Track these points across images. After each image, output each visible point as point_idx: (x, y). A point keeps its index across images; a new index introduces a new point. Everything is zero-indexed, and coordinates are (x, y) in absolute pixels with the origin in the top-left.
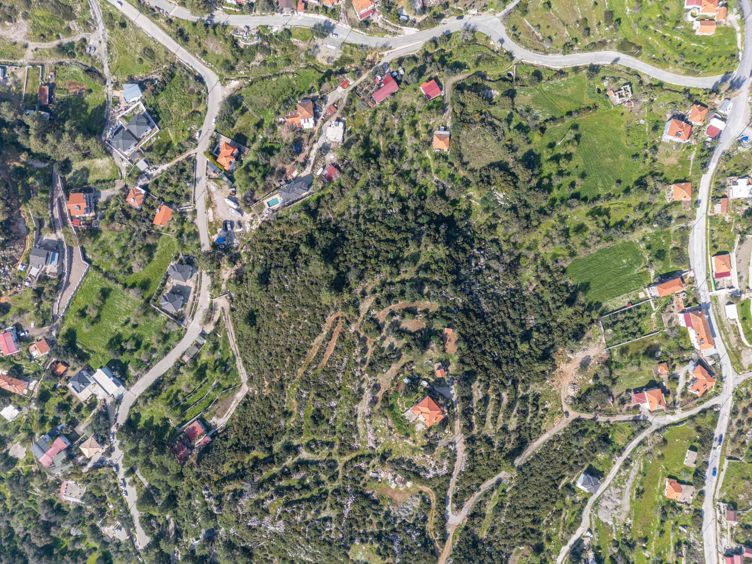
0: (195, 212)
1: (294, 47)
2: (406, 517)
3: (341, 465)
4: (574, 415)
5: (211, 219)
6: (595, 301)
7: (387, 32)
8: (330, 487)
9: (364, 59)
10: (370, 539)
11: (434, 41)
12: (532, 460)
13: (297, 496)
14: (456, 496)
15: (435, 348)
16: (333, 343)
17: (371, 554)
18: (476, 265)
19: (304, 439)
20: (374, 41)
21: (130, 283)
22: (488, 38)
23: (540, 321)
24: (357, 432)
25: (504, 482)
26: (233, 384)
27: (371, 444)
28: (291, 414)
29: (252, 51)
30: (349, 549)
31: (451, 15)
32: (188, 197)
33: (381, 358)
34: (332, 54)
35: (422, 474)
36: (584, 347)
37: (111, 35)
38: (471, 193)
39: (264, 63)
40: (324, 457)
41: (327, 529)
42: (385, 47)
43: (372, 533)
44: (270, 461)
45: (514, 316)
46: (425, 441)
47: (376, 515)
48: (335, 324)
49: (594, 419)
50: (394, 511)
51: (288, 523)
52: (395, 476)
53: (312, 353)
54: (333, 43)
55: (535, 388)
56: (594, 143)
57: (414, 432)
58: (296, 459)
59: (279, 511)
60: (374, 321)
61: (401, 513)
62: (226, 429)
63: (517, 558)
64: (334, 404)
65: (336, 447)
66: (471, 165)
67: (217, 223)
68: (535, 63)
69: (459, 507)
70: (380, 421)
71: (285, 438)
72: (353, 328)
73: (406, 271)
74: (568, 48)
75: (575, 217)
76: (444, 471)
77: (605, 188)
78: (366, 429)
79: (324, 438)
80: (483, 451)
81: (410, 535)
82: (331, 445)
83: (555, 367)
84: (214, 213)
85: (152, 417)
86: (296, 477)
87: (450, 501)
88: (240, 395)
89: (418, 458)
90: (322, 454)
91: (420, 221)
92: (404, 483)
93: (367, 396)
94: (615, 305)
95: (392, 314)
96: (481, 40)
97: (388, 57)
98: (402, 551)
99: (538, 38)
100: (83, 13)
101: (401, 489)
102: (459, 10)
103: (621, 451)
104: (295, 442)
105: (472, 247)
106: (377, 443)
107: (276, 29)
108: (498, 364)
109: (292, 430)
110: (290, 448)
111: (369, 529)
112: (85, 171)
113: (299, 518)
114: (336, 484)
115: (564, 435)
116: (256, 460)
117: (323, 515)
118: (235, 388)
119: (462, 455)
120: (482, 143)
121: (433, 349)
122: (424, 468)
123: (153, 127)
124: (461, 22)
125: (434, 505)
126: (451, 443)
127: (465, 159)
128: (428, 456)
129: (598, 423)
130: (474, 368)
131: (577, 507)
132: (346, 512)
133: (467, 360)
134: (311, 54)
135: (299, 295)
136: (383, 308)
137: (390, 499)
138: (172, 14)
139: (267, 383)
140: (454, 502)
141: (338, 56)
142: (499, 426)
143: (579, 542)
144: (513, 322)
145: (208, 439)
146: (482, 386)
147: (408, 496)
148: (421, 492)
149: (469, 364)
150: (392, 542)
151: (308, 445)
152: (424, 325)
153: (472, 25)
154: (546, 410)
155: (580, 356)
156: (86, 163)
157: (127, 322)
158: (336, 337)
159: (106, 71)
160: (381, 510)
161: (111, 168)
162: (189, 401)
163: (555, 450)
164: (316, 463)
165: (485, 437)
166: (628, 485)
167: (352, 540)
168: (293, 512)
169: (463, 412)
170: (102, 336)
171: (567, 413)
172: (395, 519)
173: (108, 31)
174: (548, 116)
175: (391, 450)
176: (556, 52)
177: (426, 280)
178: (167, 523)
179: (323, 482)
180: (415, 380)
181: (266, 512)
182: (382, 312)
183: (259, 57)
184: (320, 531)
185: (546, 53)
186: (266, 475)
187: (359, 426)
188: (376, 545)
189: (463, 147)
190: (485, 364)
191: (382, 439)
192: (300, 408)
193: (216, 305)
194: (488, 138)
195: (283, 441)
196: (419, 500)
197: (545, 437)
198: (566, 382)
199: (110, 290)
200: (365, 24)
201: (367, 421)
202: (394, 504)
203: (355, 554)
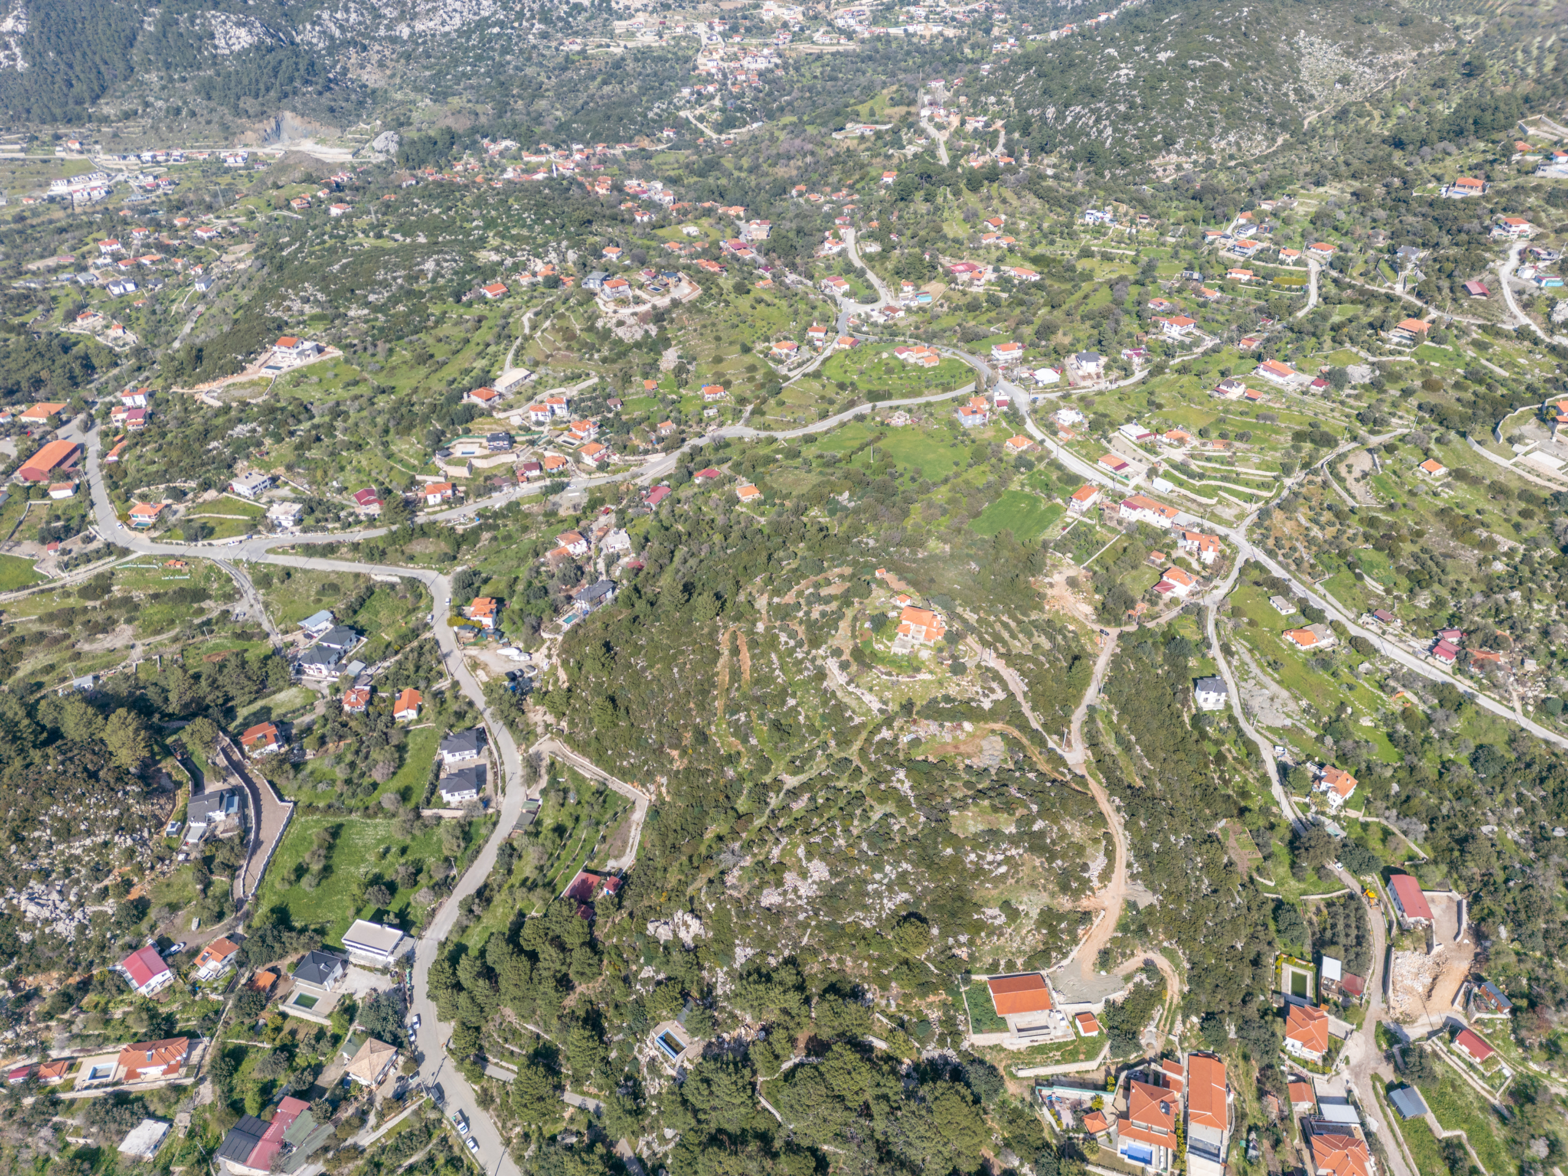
0: (456, 684)
1: (527, 514)
2: (998, 763)
3: (855, 757)
4: (1113, 631)
5: (486, 679)
7: (630, 465)
8: (859, 786)
9: (618, 490)
10: (970, 801)
11: (687, 456)
12: (1111, 681)
14: (1046, 725)
15: (879, 590)
16: (745, 655)
17: (987, 816)
19: (779, 766)
20: (619, 477)
22: (740, 438)
24: (847, 707)
25: (1099, 709)
26: (619, 810)
27: (877, 707)
28: (737, 755)
29: (475, 533)
31: (692, 437)
32: (439, 674)
33: (821, 628)
34: (576, 502)
36: (1056, 570)
37: (267, 594)
39: (494, 538)
40: (824, 764)
41: (896, 827)
42: (635, 477)
43: (966, 796)
46: (946, 666)
47: (954, 776)
48: (734, 638)
49: (1141, 628)
50: (976, 764)
51: (827, 857)
52: (941, 726)
53: (723, 678)
54: (573, 493)
55: (1038, 614)
56: (907, 452)
57: (922, 663)
58: (783, 793)
59: (801, 852)
60: (782, 607)
61: (989, 762)
63: (1232, 840)
64: (791, 703)
65: (833, 744)
66: (795, 494)
67: (497, 679)
68: (801, 434)
69: (1065, 740)
70: (869, 677)
71: (748, 786)
72: (761, 627)
74: (823, 416)
76: (1001, 696)
77: (948, 471)
78: (857, 697)
79: (807, 746)
81: (1023, 775)
82: (822, 746)
83: (1041, 593)
84: (488, 672)
86: (798, 806)
87: (1044, 733)
88: (639, 816)
89: (952, 690)
90: (819, 764)
92: (960, 728)
93: (832, 667)
94: (1049, 536)
95: (802, 592)
96: (734, 442)
97: (642, 482)
98: (1031, 796)
99: (789, 422)
100: (222, 588)
101: (962, 737)
102: (698, 431)
103: (1206, 643)
104: (768, 779)
106: (885, 702)
107: (500, 505)
109: (751, 772)
110: (763, 790)
111: (958, 794)
112: (264, 710)
113: (841, 842)
114: (865, 779)
115: (1124, 653)
116: (718, 838)
117: (876, 816)
118: (626, 810)
119: (1008, 674)
120: (792, 477)
121: (877, 592)
122: (972, 699)
123: (358, 640)
124: (706, 438)
125: (1025, 742)
126: (981, 661)
127: (785, 494)
128: (964, 682)
129: (1150, 630)
131: (1232, 735)
132: (906, 788)
134: (550, 513)
136: (785, 593)
137: (958, 753)
138: (357, 539)
140: (1049, 733)
141: (586, 500)
142: (1030, 646)
143: (1281, 766)
147: (978, 740)
148: (992, 731)
150: (1006, 792)
151: (789, 768)
152: (848, 585)
153: (718, 437)
154: (1074, 632)
155: (1059, 578)
156: (263, 702)
157: (385, 854)
158: (744, 648)
159: (266, 627)
160: (956, 769)
161: (302, 695)
163: (1131, 672)
164: (818, 777)
165: (1021, 654)
166: (1255, 669)
167: (943, 812)
170: (341, 892)
171: (1103, 631)
172: (985, 770)
173: (262, 592)
174: (845, 452)
175: (910, 699)
176: (814, 423)
179: (845, 787)
181: (780, 868)
182: (787, 596)
183: (487, 535)
184: (886, 834)
185: (805, 426)
186: (748, 835)
187: (846, 700)
188: (986, 803)
189: (776, 488)
191: (888, 695)
192: (745, 740)
193: (537, 753)
195: (746, 791)
196: (998, 740)
197: (1103, 659)
198: (1070, 604)
199: (340, 826)
200: (603, 466)
201: (851, 688)
202: (969, 757)
203: (964, 826)
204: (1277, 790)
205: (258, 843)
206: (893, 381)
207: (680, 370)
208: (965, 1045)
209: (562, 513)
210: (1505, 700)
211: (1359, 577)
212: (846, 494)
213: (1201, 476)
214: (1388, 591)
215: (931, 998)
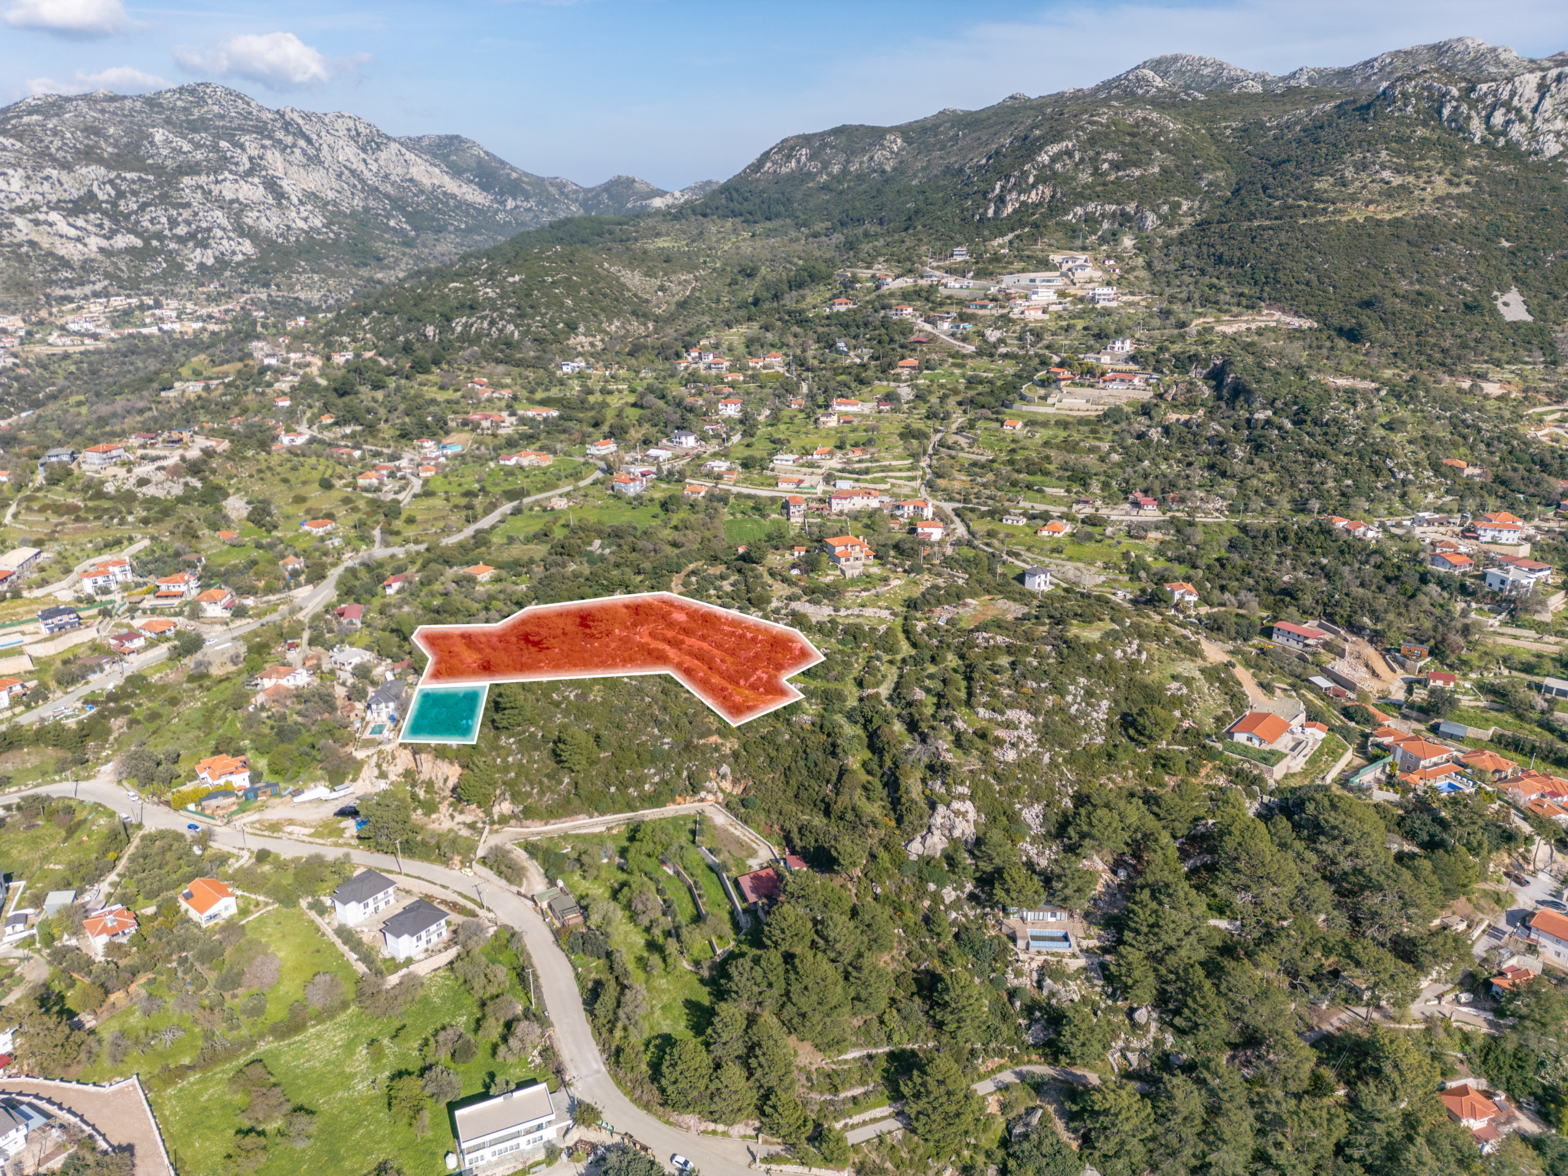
0: (263, 855)
1: (163, 685)
5: (308, 831)
7: (277, 604)
17: (1090, 628)
19: (850, 690)
20: (271, 618)
24: (858, 625)
27: (886, 614)
29: (97, 723)
40: (894, 670)
42: (292, 613)
46: (901, 573)
54: (219, 645)
58: (886, 703)
59: (984, 713)
65: (880, 653)
67: (325, 825)
70: (850, 601)
74: (473, 520)
78: (858, 616)
79: (857, 666)
84: (302, 825)
86: (920, 696)
88: (720, 818)
90: (888, 671)
92: (968, 603)
97: (310, 612)
99: (437, 532)
101: (979, 608)
104: (852, 703)
106: (887, 608)
107: (112, 685)
113: (1006, 692)
114: (950, 657)
118: (701, 823)
132: (1000, 640)
134: (199, 676)
139: (714, 738)
141: (243, 650)
147: (993, 607)
148: (991, 600)
151: (860, 684)
153: (362, 560)
164: (901, 676)
166: (1043, 558)
175: (905, 600)
176: (466, 527)
183: (119, 722)
185: (461, 531)
187: (850, 621)
188: (1074, 622)
191: (883, 603)
193: (493, 849)
195: (843, 721)
196: (1004, 601)
200: (239, 612)
201: (843, 612)
205: (127, 1149)
206: (521, 482)
207: (260, 515)
208: (1271, 783)
209: (216, 671)
210: (1207, 513)
211: (1040, 491)
212: (597, 543)
213: (867, 471)
214: (1068, 491)
215: (1203, 772)
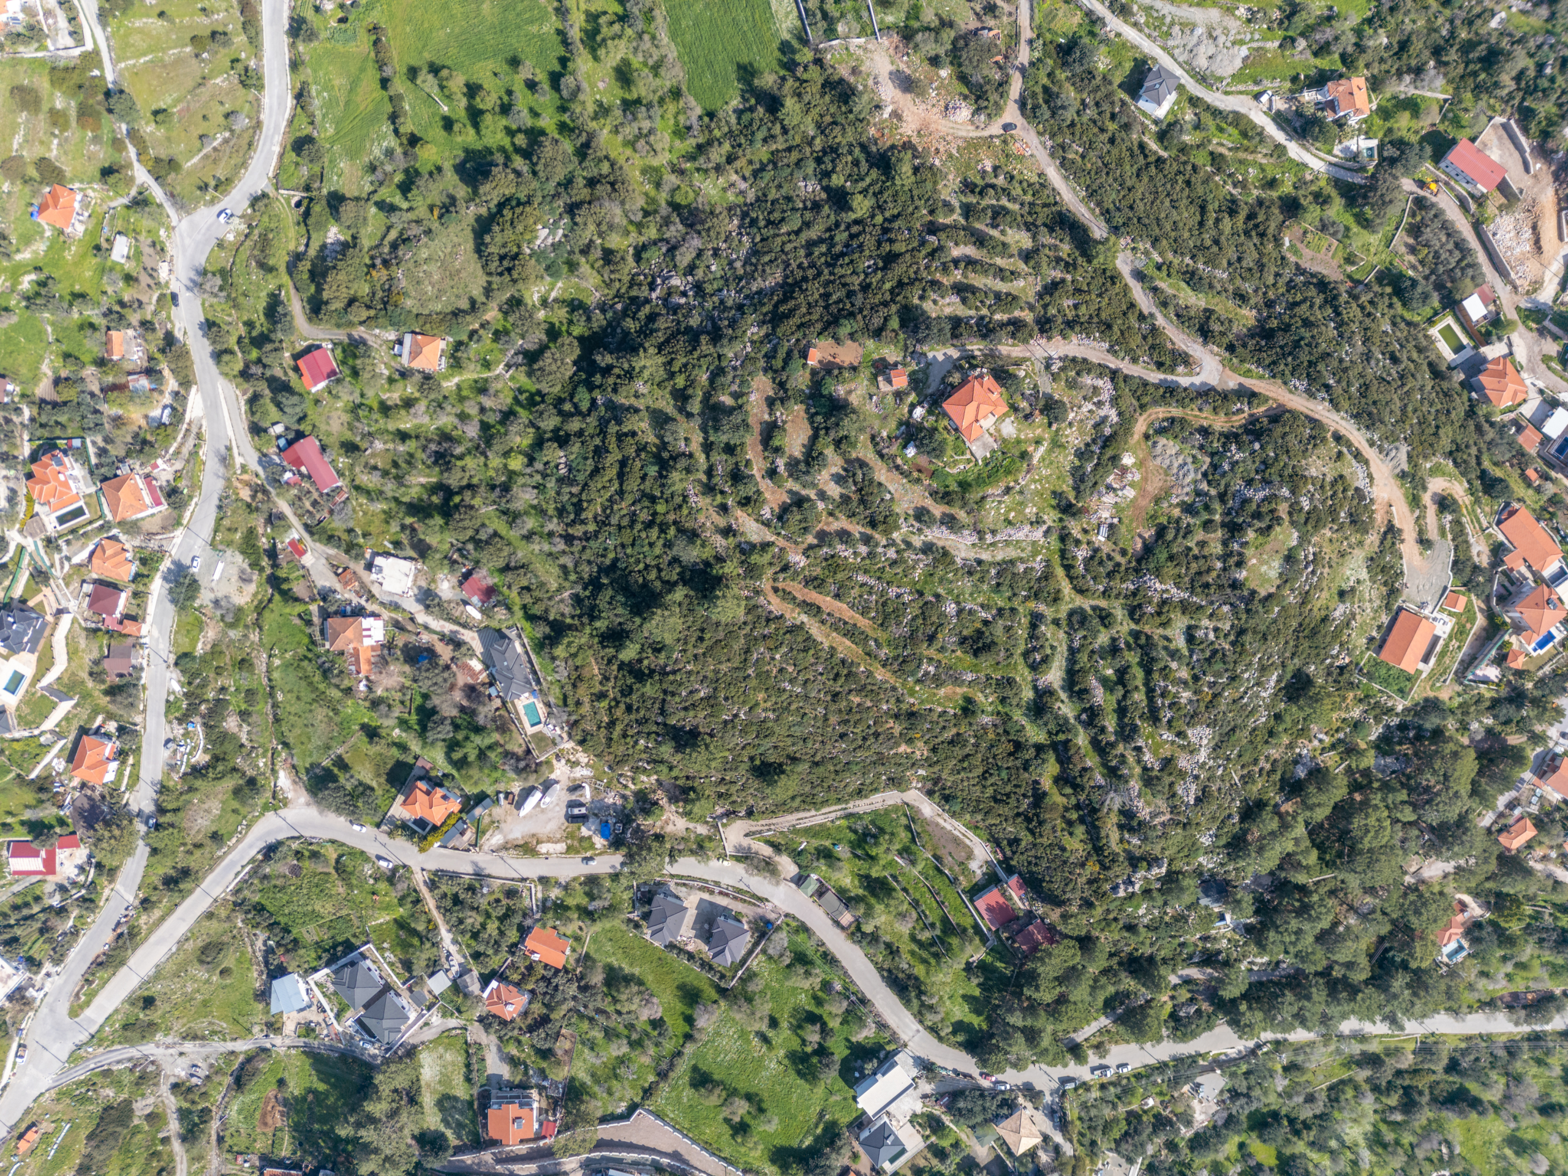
0: (543, 880)
1: (215, 650)
2: (1196, 470)
3: (1080, 602)
4: (1011, 113)
5: (561, 847)
6: (777, 54)
7: (194, 454)
8: (1124, 626)
9: (249, 506)
10: (1236, 547)
11: (218, 356)
12: (1099, 204)
13: (1139, 696)
14: (1160, 365)
15: (847, 387)
16: (826, 602)
17: (1268, 547)
18: (684, 294)
19: (1022, 675)
21: (682, 1027)
22: (221, 245)
23: (810, 171)
24: (1012, 562)
25: (1139, 265)
26: (904, 821)
27: (1038, 534)
28: (969, 700)
29: (218, 739)
30: (1253, 593)
31: (169, 318)
32: (511, 893)
33: (862, 501)
34: (234, 572)
35: (1107, 431)
36: (870, 82)
37: (168, 1030)
38: (536, 297)
39: (244, 715)
40: (1062, 635)
41: (1212, 636)
42: (226, 460)
43: (1225, 543)
44: (1063, 751)
45: (795, 223)
46: (1039, 419)
47: (1188, 532)
48: (786, 596)
49: (1022, 70)
50: (1183, 494)
51: (1193, 718)
52: (1109, 488)
53: (845, 647)
54: (210, 568)
55: (948, 189)
56: (449, 35)
57: (1018, 442)
58: (1063, 696)
59: (1167, 736)
60: (783, 514)
61: (1188, 479)
62: (995, 841)
63: (1307, 253)
64: (951, 608)
65: (1042, 608)
66: (477, 292)
67: (570, 836)
68: (277, 149)
69: (1185, 359)
70: (992, 512)
71: (1018, 716)
72: (797, 559)
73: (686, 439)
74: (250, 79)
75: (601, 85)
76: (1105, 385)
77: (542, 19)
78: (1007, 543)
79: (1022, 633)
80: (1071, 303)
81: (1234, 464)
82: (1036, 619)
83: (908, 146)
84: (549, 840)
85: (965, 997)
86: (1099, 695)
87: (1170, 377)
88: (928, 809)
89: (1074, 438)
90: (1056, 638)
91: (585, 406)
92: (1124, 470)
93: (938, 535)
94: (787, 14)
95: (772, 473)
96: (224, 259)
97: (246, 454)
98: (1267, 482)
99: (226, 141)
100: (118, 1084)
101: (1137, 477)
102: (159, 300)
103: (1093, 20)
104: (1028, 694)
105: (647, 301)
106: (1038, 522)
107: (174, 682)
108: (891, 259)
109: (1003, 700)
110: (1039, 708)
111: (1217, 549)
112: (445, 1102)
113: (1186, 695)
114: (1119, 613)
115: (1053, 136)
116: (1061, 780)
117: (1180, 643)
118: (912, 816)
119: (1076, 346)
120: (432, 268)
121: (850, 392)
122: (1096, 426)
123: (364, 957)
124: (184, 296)
125: (1176, 412)
126: (1048, 367)
127: (464, 304)
128: (1071, 416)
129: (1032, 64)
130: (894, 308)
131: (1207, 119)
132: (1177, 594)
133: (877, 321)
134: (233, 617)
135: (724, 667)
136: (759, 493)
137: (1157, 501)
138: (130, 898)
139: (903, 748)
141: (239, 558)
142: (1022, 266)
143: (1280, 119)
144: (807, 225)
145: (1014, 880)
146: (934, 296)
147: (1152, 464)
148: (1147, 437)
149: (886, 319)
150: (1246, 501)
151: (1034, 667)
152: (799, 408)
153: (192, 275)
154: (996, 169)
155: (889, 93)
156: (428, 1100)
157: (765, 1039)
158: (813, 596)
159: (243, 1046)
160: (1178, 521)
161: (441, 1050)
162: (933, 917)
163: (1083, 157)
164: (1072, 651)
165: (1040, 296)
166: (1165, 8)
167: (1235, 585)
168: (1170, 706)
169: (984, 337)
170: (789, 1093)
171: (1007, 127)
172: (1198, 493)
173: (159, 1036)
174: (386, 128)
175: (1054, 493)
176: (257, 105)
177: (707, 397)
178: (1187, 981)
179: (1114, 640)
180: (911, 433)
181: (1168, 763)
182: (767, 495)
183: (231, 723)
184: (1215, 652)
185: (258, 125)
186: (1092, 761)
187: (999, 557)
188: (1251, 535)
189: (439, 307)
190: (888, 286)
191: (1030, 510)
192: (957, 681)
193: (739, 848)
194: (424, 254)
195: (1024, 721)
196: (1162, 441)
197: (1055, 176)
198: (941, 125)
199: (695, 1069)
200: (172, 496)
201: (990, 540)
202: (1168, 494)
203: (1265, 579)
204: (1294, 150)
205: (676, 1155)
208: (1400, 709)
209: (241, 600)
215: (1344, 704)
